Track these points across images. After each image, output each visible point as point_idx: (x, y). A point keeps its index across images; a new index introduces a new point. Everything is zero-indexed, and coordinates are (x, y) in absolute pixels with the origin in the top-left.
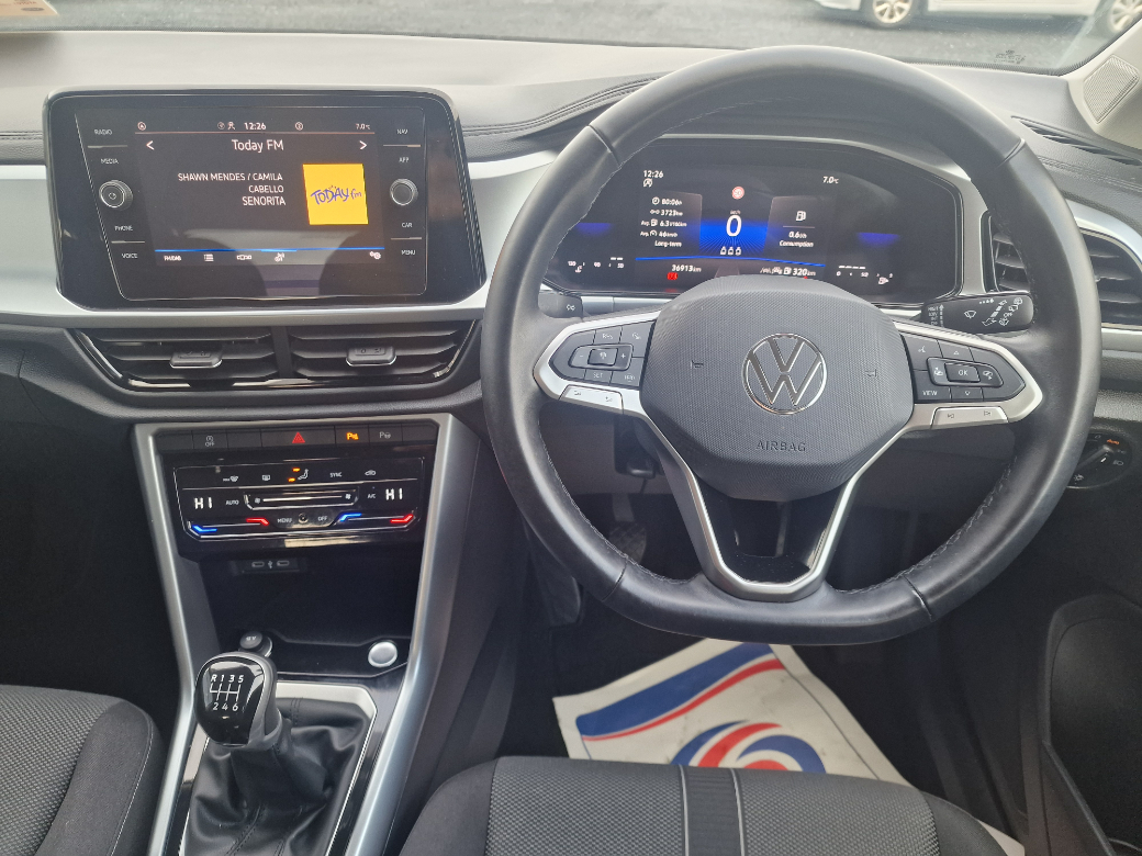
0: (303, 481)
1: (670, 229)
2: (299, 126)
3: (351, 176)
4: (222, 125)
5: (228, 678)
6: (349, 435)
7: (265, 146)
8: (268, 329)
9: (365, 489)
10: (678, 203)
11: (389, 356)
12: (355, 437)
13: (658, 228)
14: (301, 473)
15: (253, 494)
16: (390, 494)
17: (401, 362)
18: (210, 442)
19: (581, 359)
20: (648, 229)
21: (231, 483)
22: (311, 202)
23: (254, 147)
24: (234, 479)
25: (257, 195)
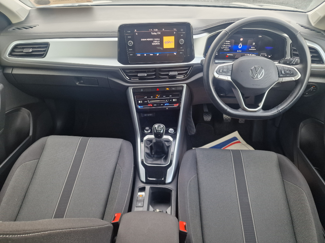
0: (158, 98)
1: (227, 47)
2: (163, 29)
3: (172, 39)
4: (150, 30)
5: (159, 127)
6: (167, 89)
7: (157, 34)
8: (155, 68)
9: (170, 99)
10: (229, 42)
11: (176, 73)
12: (168, 89)
13: (225, 47)
14: (158, 96)
15: (150, 100)
16: (174, 100)
17: (179, 74)
18: (142, 90)
19: (221, 71)
20: (223, 47)
21: (145, 98)
22: (164, 44)
23: (155, 34)
24: (146, 97)
25: (155, 43)
